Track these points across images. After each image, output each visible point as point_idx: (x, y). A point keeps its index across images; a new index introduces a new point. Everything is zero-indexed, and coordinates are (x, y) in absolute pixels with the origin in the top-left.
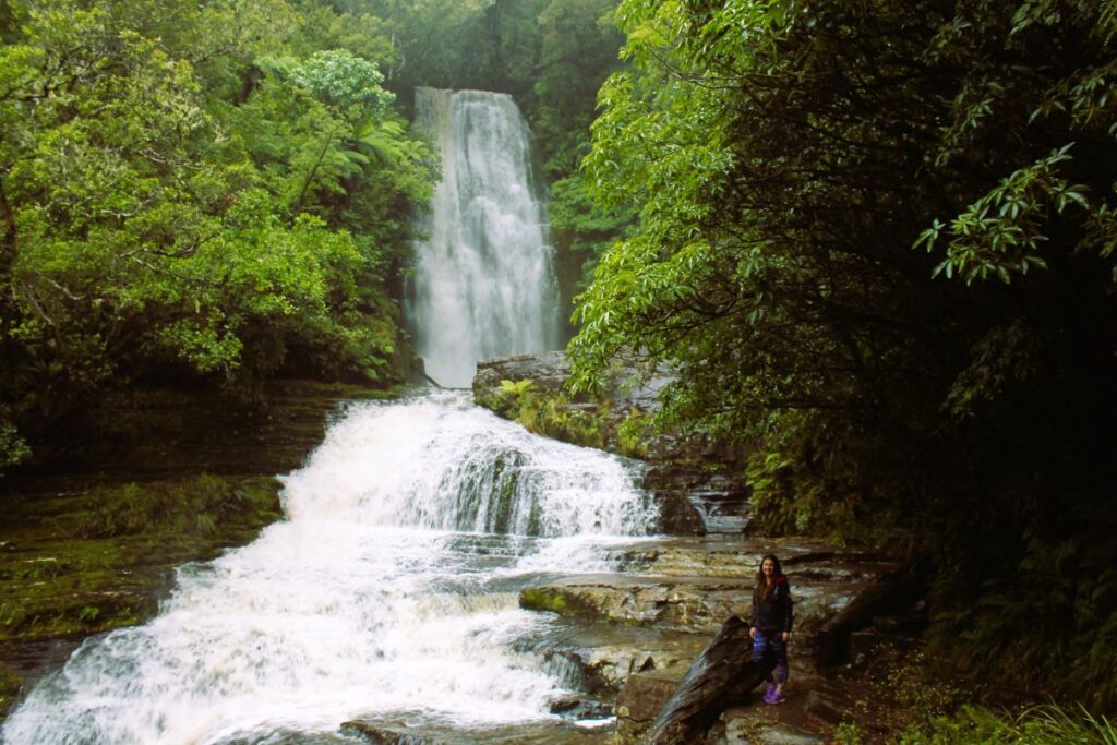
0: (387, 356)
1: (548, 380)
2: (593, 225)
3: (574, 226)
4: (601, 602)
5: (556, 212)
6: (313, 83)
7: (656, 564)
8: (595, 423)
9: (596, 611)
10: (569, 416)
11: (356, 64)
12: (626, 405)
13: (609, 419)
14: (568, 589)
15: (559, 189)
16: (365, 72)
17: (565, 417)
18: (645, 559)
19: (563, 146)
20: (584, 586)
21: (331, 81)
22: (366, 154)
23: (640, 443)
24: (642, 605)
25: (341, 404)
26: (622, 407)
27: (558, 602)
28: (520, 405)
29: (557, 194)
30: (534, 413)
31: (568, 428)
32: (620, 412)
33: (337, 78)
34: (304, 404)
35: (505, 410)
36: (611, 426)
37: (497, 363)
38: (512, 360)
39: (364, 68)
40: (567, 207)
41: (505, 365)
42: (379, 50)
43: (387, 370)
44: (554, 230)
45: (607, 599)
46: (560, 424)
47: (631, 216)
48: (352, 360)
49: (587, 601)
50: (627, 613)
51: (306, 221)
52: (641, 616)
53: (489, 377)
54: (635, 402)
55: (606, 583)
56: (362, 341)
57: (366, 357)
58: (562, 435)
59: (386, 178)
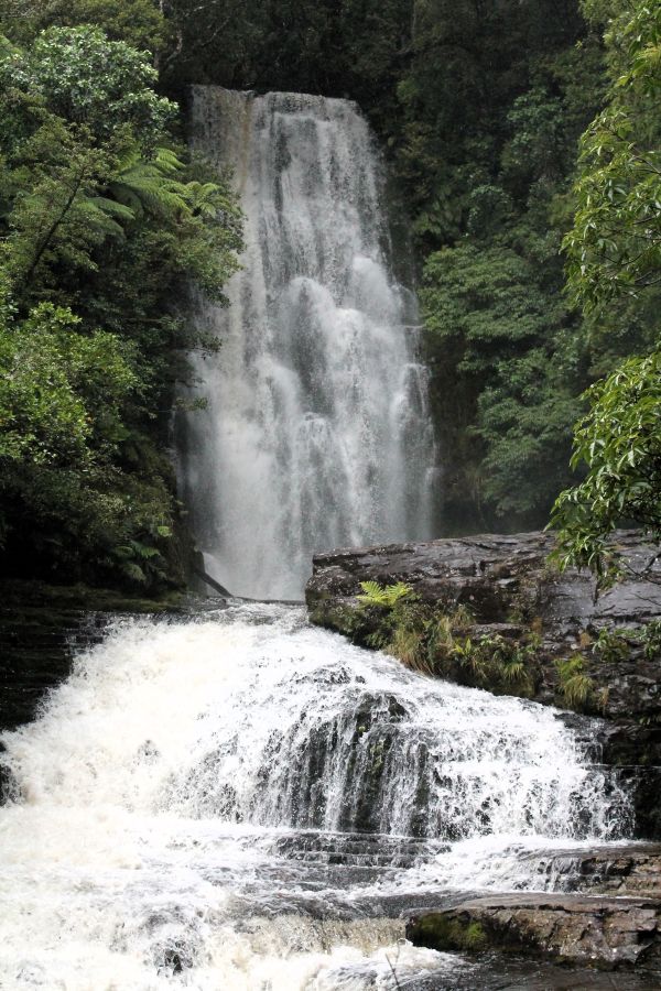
0: (161, 543)
1: (438, 584)
2: (498, 328)
3: (463, 330)
4: (546, 932)
5: (434, 305)
6: (42, 82)
7: (630, 879)
8: (520, 656)
9: (539, 947)
10: (475, 643)
11: (114, 52)
12: (569, 627)
13: (541, 649)
14: (490, 912)
15: (439, 267)
16: (130, 64)
17: (469, 645)
18: (613, 872)
19: (446, 190)
20: (517, 908)
21: (73, 79)
22: (128, 203)
23: (595, 689)
24: (615, 938)
25: (91, 618)
26: (564, 631)
27: (474, 933)
28: (394, 625)
29: (435, 276)
30: (416, 637)
31: (475, 662)
32: (561, 639)
33: (84, 74)
34: (29, 618)
35: (367, 633)
36: (545, 661)
37: (347, 557)
38: (373, 553)
39: (128, 58)
40: (452, 297)
41: (362, 561)
42: (140, 24)
43: (159, 565)
44: (427, 335)
45: (557, 927)
46: (460, 656)
47: (563, 315)
48: (103, 548)
49: (523, 932)
50: (589, 950)
51: (48, 315)
52: (613, 954)
53: (335, 579)
54: (585, 623)
55: (553, 904)
56: (120, 516)
57: (127, 543)
58: (463, 675)
59: (160, 244)
